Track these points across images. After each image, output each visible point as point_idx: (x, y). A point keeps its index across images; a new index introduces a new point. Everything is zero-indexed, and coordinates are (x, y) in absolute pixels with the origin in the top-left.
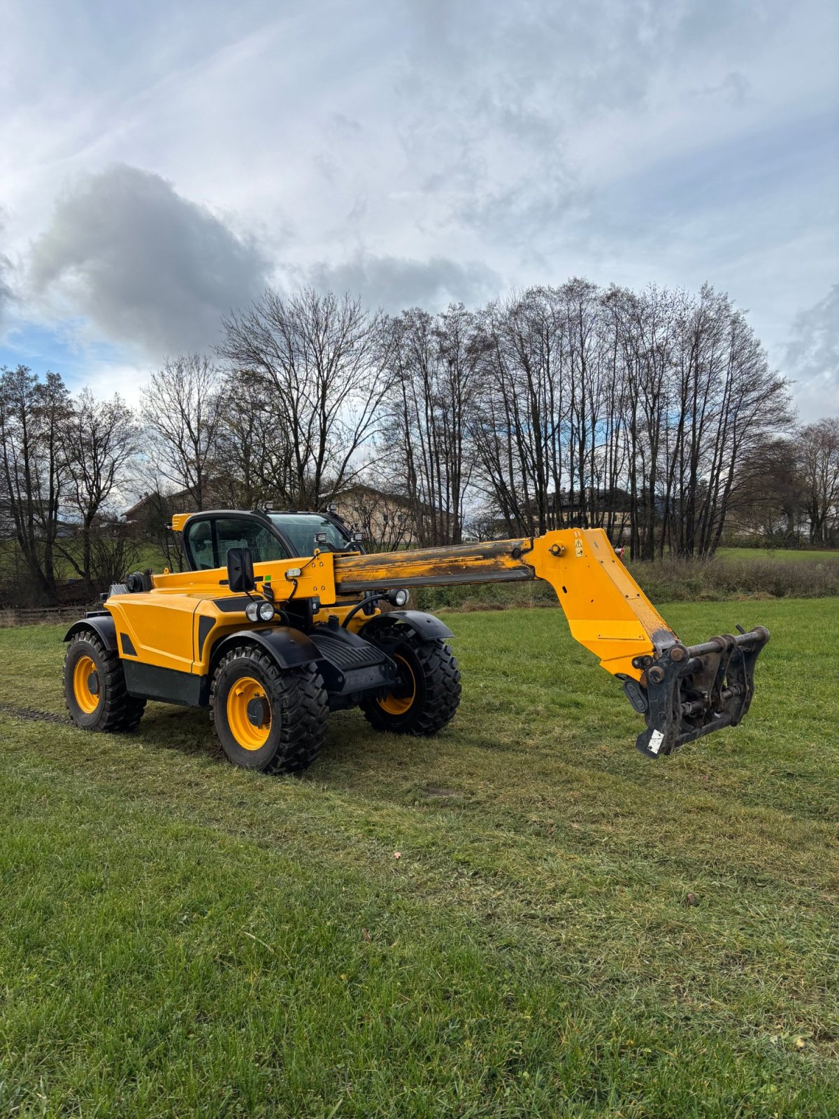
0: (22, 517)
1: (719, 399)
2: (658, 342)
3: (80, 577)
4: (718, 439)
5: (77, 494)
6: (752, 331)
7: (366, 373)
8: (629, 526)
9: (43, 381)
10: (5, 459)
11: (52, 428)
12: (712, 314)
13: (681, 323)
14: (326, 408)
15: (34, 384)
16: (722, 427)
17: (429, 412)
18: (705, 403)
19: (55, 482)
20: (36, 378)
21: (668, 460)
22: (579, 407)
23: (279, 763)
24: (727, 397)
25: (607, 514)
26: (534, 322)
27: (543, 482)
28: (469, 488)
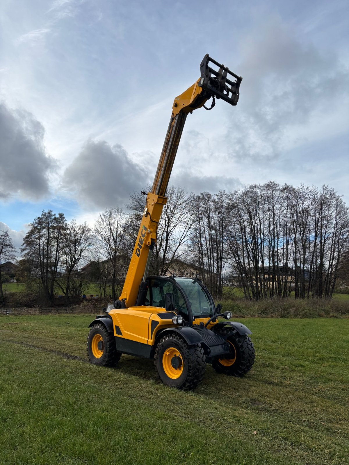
0: (44, 269)
1: (332, 231)
2: (305, 207)
3: (64, 295)
4: (332, 247)
5: (66, 261)
6: (345, 203)
7: (185, 216)
8: (294, 282)
9: (57, 216)
10: (39, 246)
11: (58, 234)
12: (328, 196)
13: (314, 200)
14: (169, 230)
15: (54, 217)
16: (333, 242)
17: (210, 232)
18: (326, 232)
19: (58, 256)
20: (55, 214)
21: (310, 255)
22: (272, 232)
23: (186, 386)
24: (335, 230)
25: (284, 277)
26: (253, 198)
27: (257, 262)
28: (226, 264)
